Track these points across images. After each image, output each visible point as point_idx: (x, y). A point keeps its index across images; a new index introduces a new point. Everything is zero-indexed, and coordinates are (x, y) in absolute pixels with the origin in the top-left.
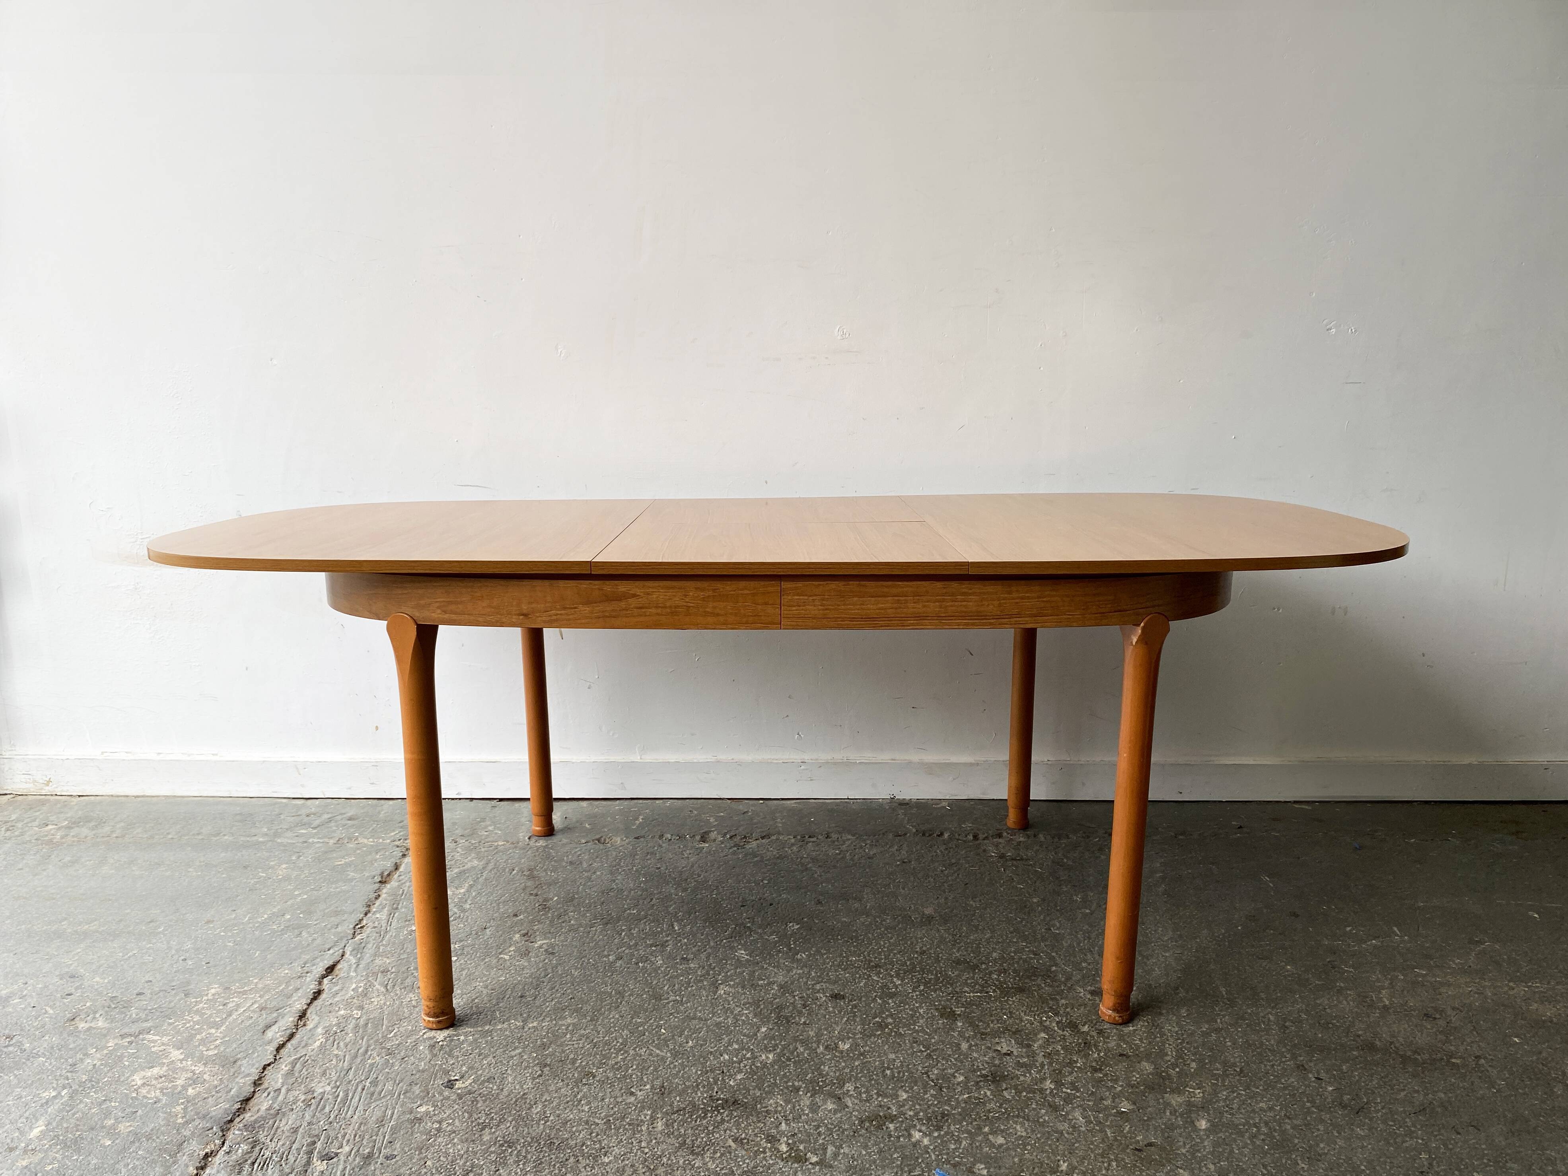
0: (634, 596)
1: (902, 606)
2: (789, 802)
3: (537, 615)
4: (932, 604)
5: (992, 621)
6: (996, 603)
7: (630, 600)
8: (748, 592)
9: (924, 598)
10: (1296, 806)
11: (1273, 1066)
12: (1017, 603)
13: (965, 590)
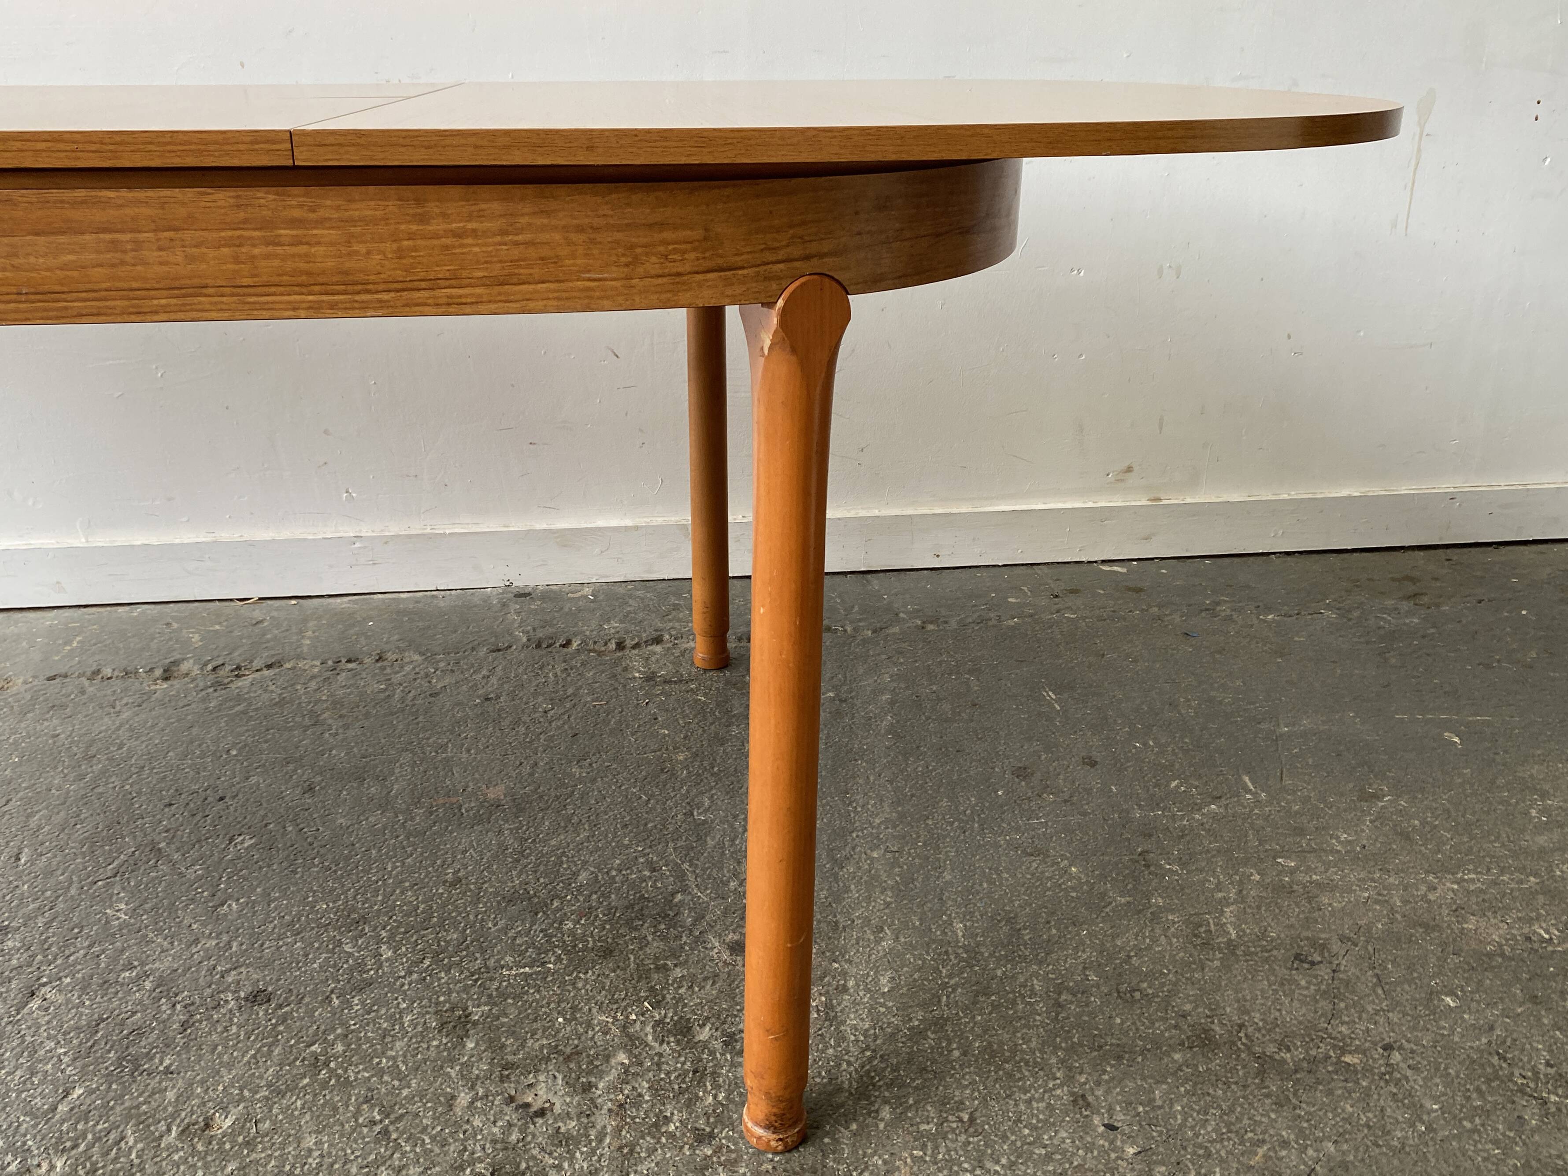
2: (339, 600)
4: (211, 253)
5: (385, 296)
6: (389, 247)
9: (187, 235)
10: (1106, 568)
11: (1029, 1102)
12: (446, 247)
13: (297, 213)
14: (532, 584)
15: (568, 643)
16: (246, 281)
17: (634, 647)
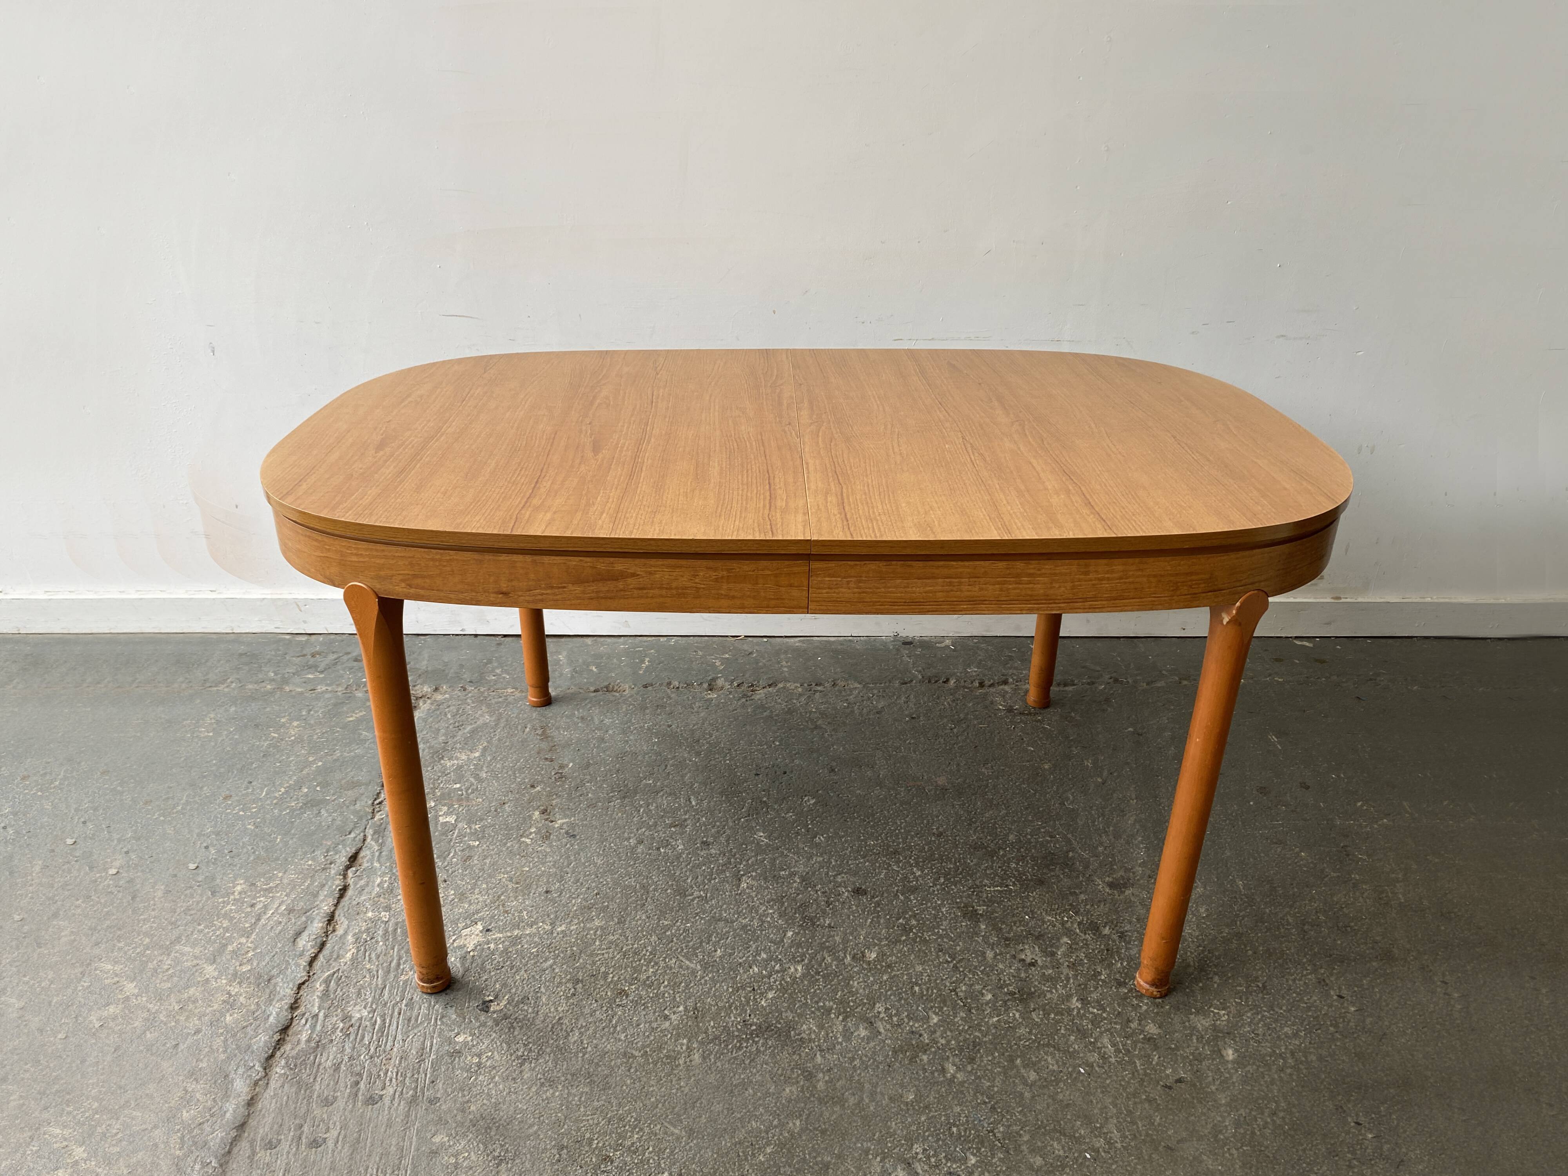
0: (634, 575)
1: (955, 589)
3: (520, 593)
4: (991, 587)
6: (1069, 585)
7: (629, 580)
8: (770, 573)
9: (982, 580)
10: (1298, 643)
11: (1294, 980)
12: (1094, 585)
13: (1032, 571)
14: (911, 635)
15: (947, 681)
16: (1003, 599)
17: (990, 686)
